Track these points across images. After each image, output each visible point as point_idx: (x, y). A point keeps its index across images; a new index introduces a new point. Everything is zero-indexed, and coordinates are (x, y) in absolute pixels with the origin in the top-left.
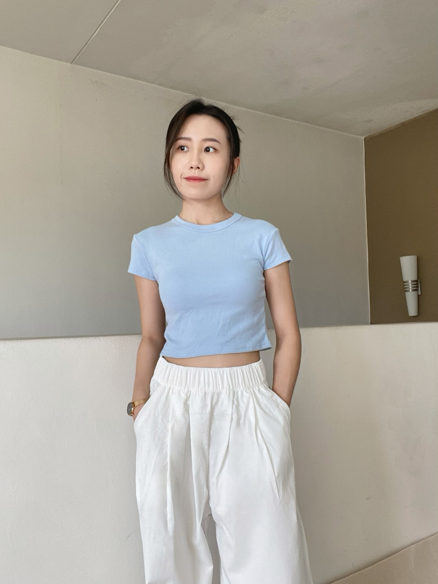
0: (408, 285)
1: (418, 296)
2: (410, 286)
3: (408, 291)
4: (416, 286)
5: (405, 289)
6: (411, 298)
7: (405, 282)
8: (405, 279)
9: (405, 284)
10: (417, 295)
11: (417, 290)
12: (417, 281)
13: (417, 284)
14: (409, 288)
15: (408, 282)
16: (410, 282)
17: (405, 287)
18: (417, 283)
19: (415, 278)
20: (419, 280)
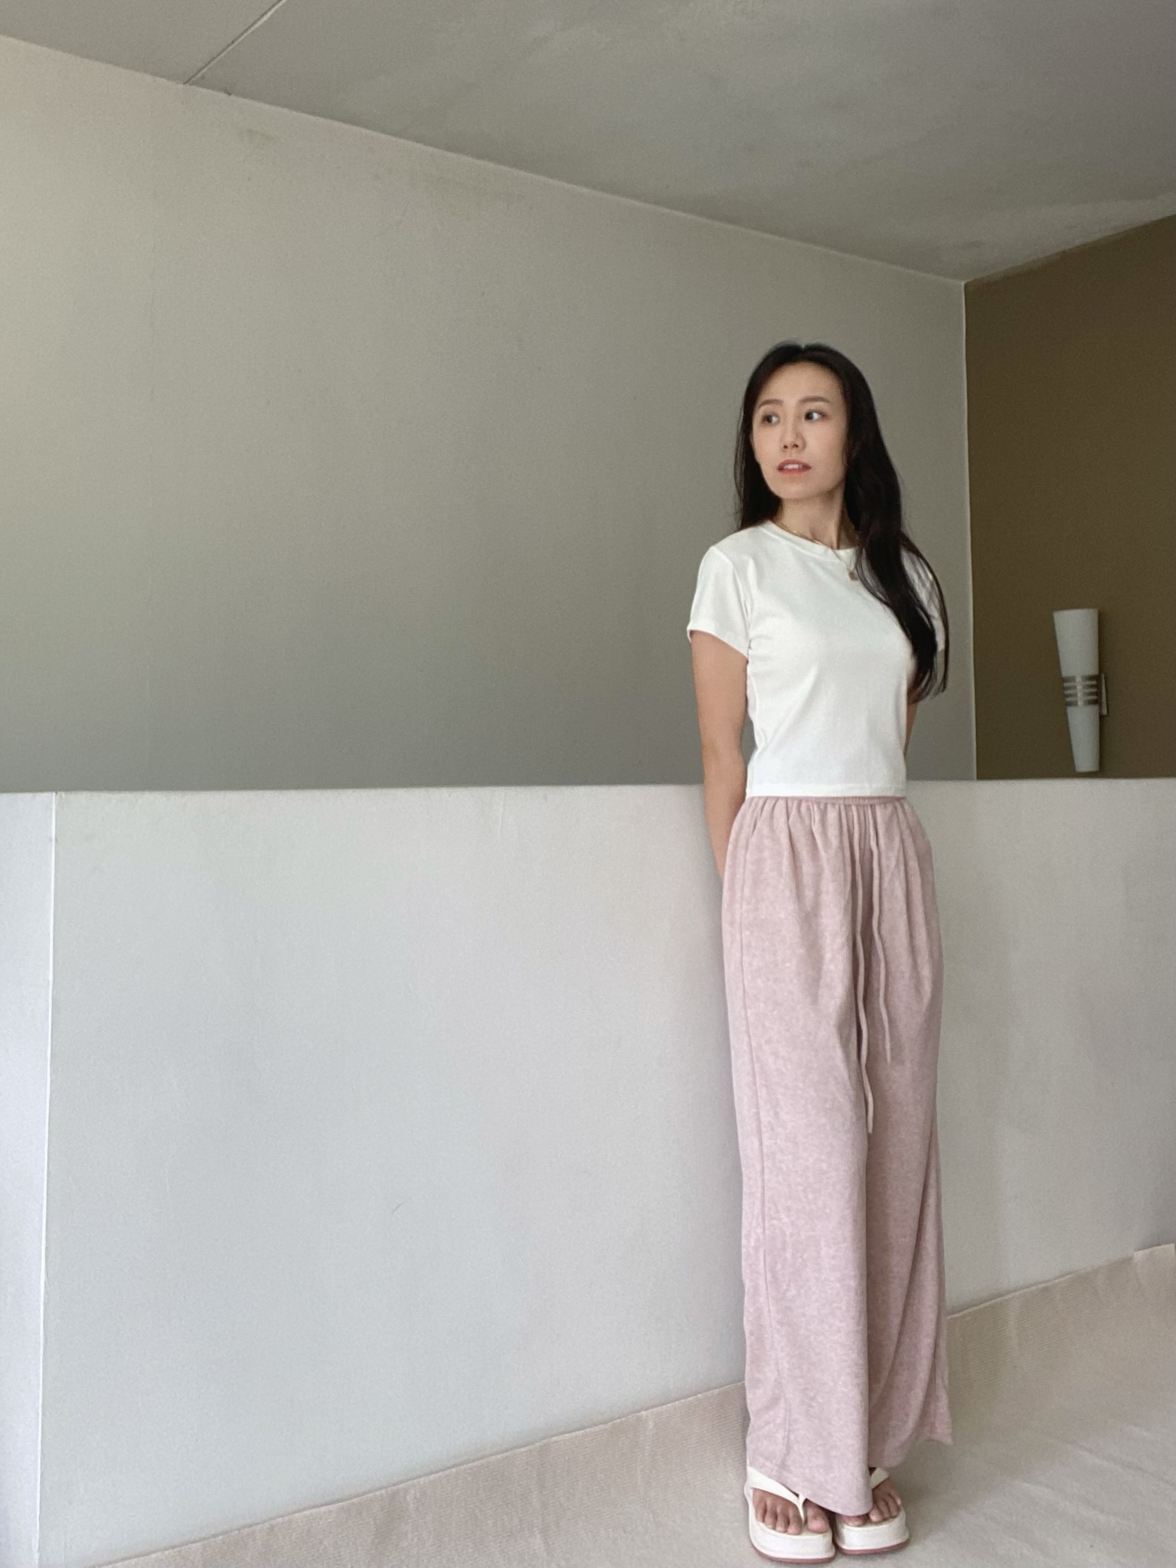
0: (1075, 688)
1: (1101, 717)
2: (1080, 691)
3: (1075, 704)
4: (1094, 690)
5: (1068, 699)
6: (1082, 722)
7: (1065, 680)
8: (1066, 672)
9: (1066, 685)
10: (1098, 717)
11: (1097, 702)
12: (1097, 678)
13: (1098, 686)
14: (1075, 695)
15: (1072, 679)
16: (1078, 679)
17: (1068, 692)
18: (1100, 684)
19: (1093, 671)
20: (1103, 676)
